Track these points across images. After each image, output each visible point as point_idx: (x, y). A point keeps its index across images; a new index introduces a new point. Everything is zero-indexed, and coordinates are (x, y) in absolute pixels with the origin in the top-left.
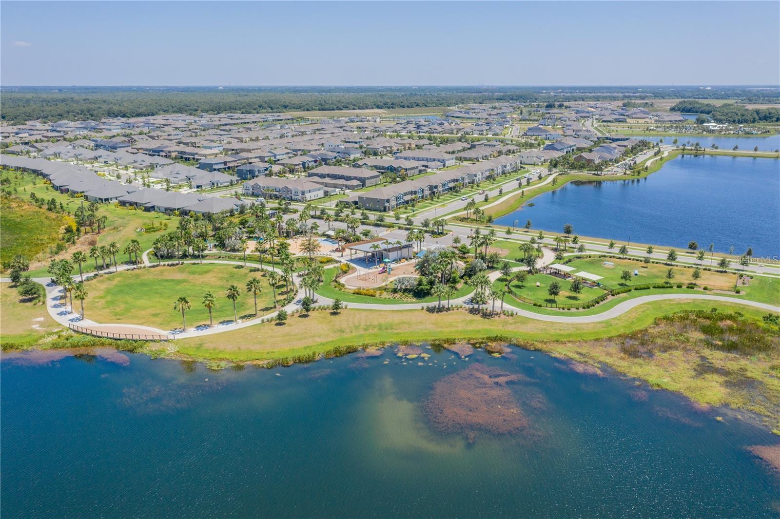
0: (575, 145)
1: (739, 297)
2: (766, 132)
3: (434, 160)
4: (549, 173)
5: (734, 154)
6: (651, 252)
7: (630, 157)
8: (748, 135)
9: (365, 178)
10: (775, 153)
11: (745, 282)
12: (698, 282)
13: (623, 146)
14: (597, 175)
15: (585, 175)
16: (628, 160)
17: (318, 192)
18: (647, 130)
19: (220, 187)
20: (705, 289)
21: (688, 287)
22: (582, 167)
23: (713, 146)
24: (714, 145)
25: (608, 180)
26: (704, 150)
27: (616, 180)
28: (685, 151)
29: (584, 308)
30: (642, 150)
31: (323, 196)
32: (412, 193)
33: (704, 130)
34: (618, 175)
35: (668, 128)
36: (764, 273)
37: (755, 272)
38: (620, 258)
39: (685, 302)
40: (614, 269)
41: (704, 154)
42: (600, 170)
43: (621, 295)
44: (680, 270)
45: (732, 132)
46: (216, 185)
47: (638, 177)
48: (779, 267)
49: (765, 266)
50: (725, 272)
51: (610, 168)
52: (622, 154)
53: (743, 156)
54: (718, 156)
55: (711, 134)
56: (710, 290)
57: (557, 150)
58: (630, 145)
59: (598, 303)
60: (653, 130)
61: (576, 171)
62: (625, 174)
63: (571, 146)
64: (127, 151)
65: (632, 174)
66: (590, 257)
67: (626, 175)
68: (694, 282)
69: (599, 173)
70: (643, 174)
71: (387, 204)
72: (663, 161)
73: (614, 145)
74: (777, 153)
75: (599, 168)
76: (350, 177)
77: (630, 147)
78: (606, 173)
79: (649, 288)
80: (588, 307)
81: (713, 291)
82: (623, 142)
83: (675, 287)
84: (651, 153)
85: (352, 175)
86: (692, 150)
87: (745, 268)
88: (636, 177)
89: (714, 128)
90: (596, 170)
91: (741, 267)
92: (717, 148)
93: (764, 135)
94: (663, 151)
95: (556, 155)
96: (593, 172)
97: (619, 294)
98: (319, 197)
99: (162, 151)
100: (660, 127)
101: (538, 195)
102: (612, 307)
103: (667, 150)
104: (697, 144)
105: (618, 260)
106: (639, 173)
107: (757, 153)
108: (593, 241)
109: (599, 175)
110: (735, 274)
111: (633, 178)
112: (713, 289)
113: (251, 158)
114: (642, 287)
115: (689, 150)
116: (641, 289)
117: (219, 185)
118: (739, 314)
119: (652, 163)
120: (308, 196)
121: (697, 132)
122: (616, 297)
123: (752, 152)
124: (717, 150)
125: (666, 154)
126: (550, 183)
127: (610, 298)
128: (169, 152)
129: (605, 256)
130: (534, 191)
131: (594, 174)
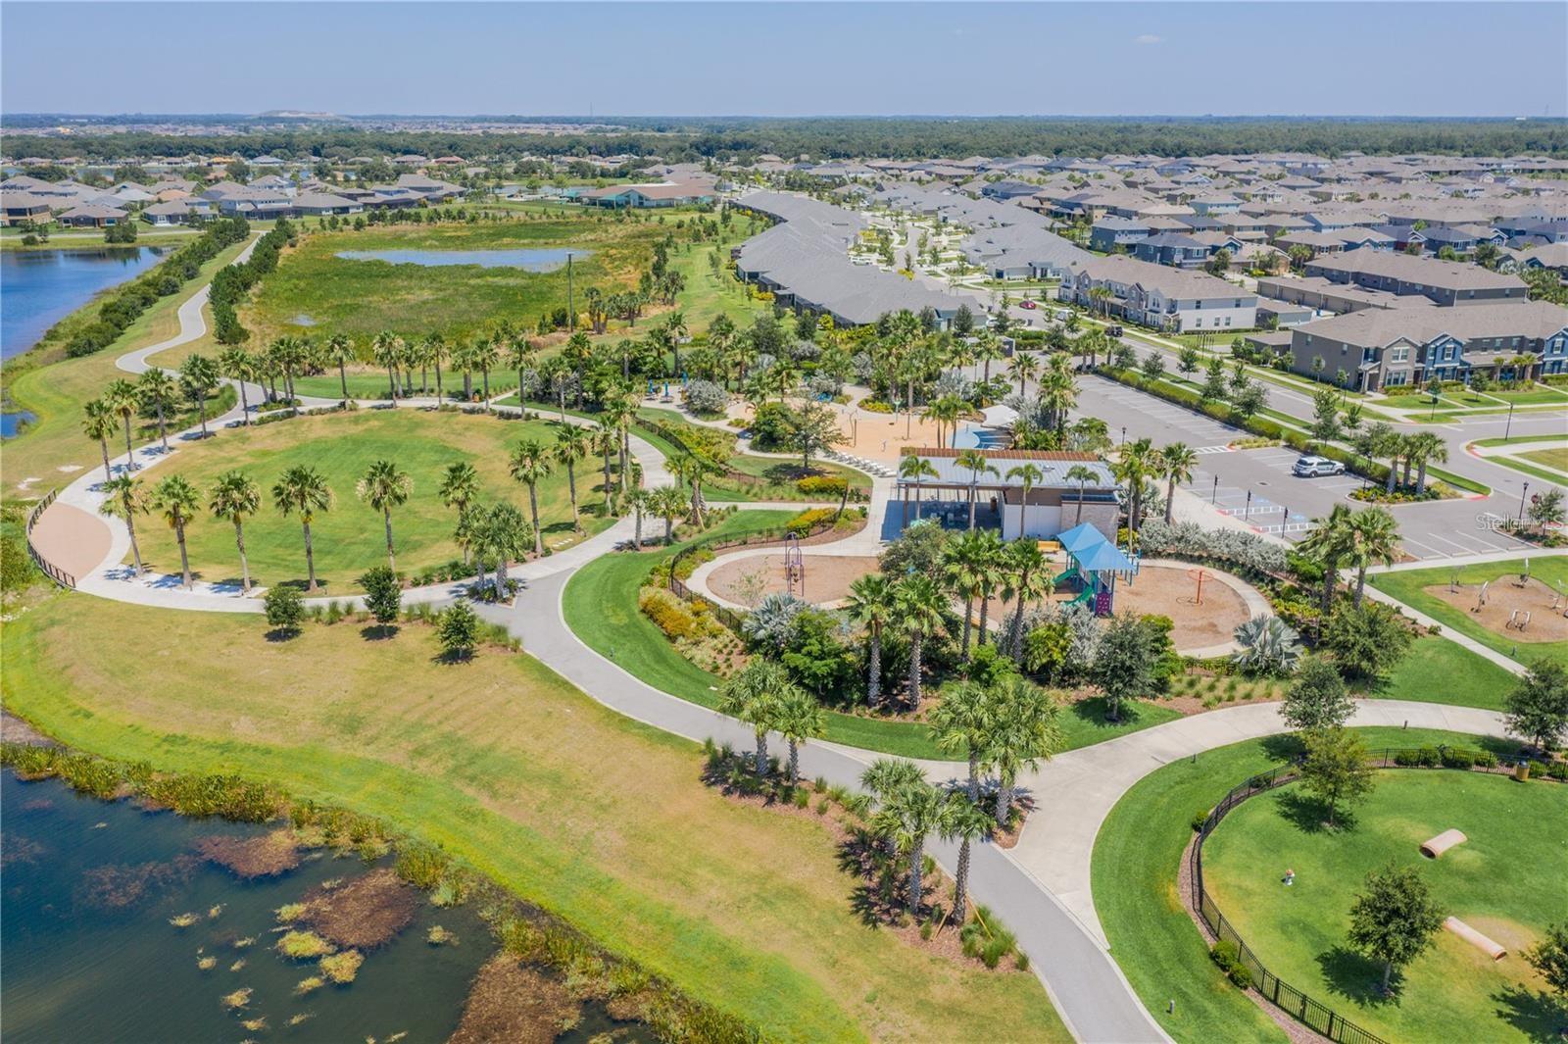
17: (1232, 312)
19: (1049, 280)
31: (1252, 326)
32: (1522, 344)
46: (1039, 272)
64: (1020, 205)
71: (1366, 367)
76: (1413, 285)
85: (1419, 279)
98: (1231, 327)
99: (1079, 205)
113: (1239, 229)
117: (1050, 275)
120: (1188, 318)
128: (1091, 207)
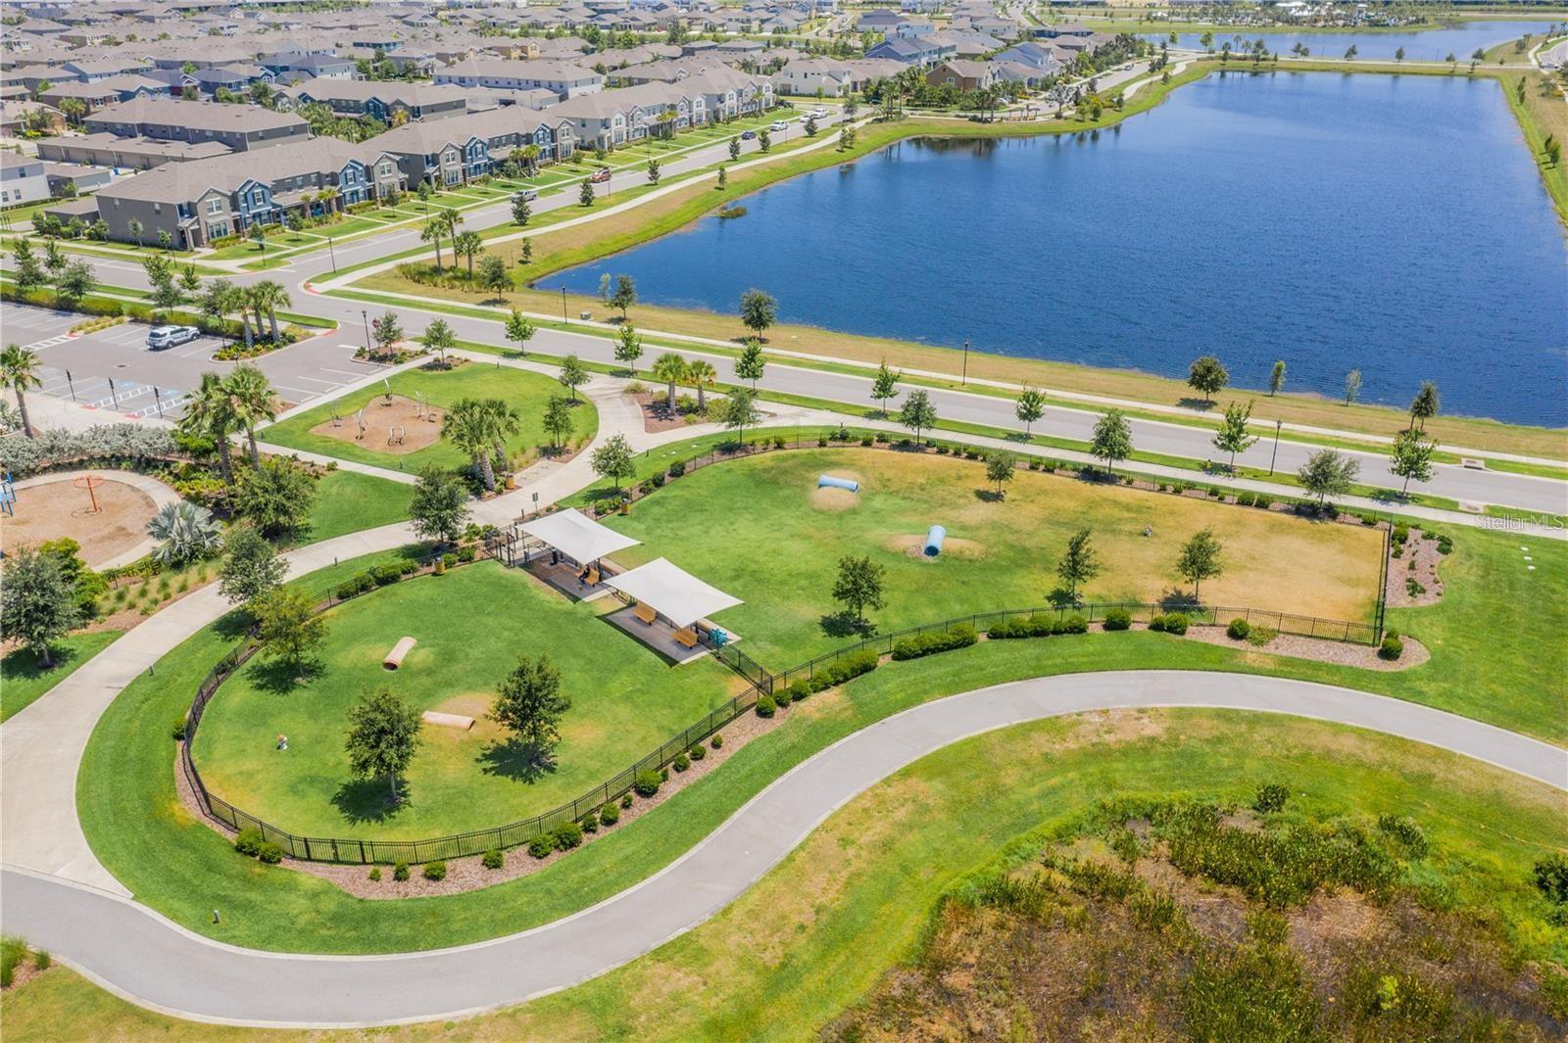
0: (953, 48)
1: (1400, 687)
2: (1417, 21)
3: (537, 84)
4: (848, 117)
5: (1346, 68)
6: (1037, 415)
7: (1086, 76)
8: (1376, 29)
9: (242, 134)
10: (1447, 64)
11: (1419, 577)
12: (1209, 591)
13: (1072, 47)
14: (980, 120)
15: (950, 122)
16: (1079, 83)
17: (19, 183)
18: (1148, 19)
20: (1236, 633)
21: (1157, 627)
22: (945, 100)
23: (1297, 49)
24: (1299, 46)
25: (1011, 136)
26: (1275, 59)
27: (1033, 135)
28: (1229, 62)
29: (537, 851)
30: (1119, 60)
31: (48, 196)
32: (319, 179)
33: (1278, 20)
34: (1039, 119)
35: (1195, 15)
36: (1493, 512)
37: (1452, 506)
38: (905, 445)
39: (1129, 734)
40: (853, 511)
41: (1273, 70)
42: (989, 108)
43: (814, 706)
44: (1139, 510)
45: (1341, 22)
47: (1093, 125)
48: (1560, 474)
49: (1491, 464)
50: (1331, 512)
51: (1023, 104)
52: (1068, 68)
53: (1369, 72)
54: (1308, 73)
55: (1294, 27)
56: (1263, 637)
57: (898, 57)
58: (1090, 45)
59: (647, 791)
60: (1162, 19)
61: (928, 111)
62: (1058, 116)
63: (940, 50)
65: (1079, 117)
66: (780, 445)
67: (1061, 121)
68: (1187, 589)
69: (987, 115)
70: (1108, 117)
71: (185, 223)
72: (1171, 85)
73: (1050, 43)
74: (1451, 65)
75: (986, 101)
76: (203, 131)
77: (1090, 50)
78: (1007, 115)
79: (966, 642)
80: (568, 842)
81: (1269, 648)
82: (1077, 38)
83: (1096, 629)
84: (1142, 66)
85: (207, 125)
86: (1245, 59)
87: (1414, 487)
88: (1089, 125)
89: (1301, 13)
90: (978, 108)
91: (1397, 483)
92: (1305, 53)
93: (1413, 28)
94: (1174, 63)
95: (889, 69)
96: (970, 114)
97: (799, 696)
98: (24, 200)
100: (1178, 15)
101: (781, 183)
102: (721, 815)
103: (1183, 60)
104: (1259, 45)
105: (897, 455)
106: (1096, 113)
107: (1403, 63)
108: (848, 354)
109: (986, 121)
110: (1369, 523)
111: (1079, 127)
112: (1274, 633)
114: (932, 638)
115: (1240, 59)
116: (925, 653)
118: (1406, 836)
119: (1139, 91)
121: (1260, 23)
122: (781, 718)
123: (1391, 63)
124: (1307, 59)
125: (1180, 68)
126: (834, 144)
127: (745, 732)
129: (844, 437)
130: (773, 168)
131: (974, 119)
